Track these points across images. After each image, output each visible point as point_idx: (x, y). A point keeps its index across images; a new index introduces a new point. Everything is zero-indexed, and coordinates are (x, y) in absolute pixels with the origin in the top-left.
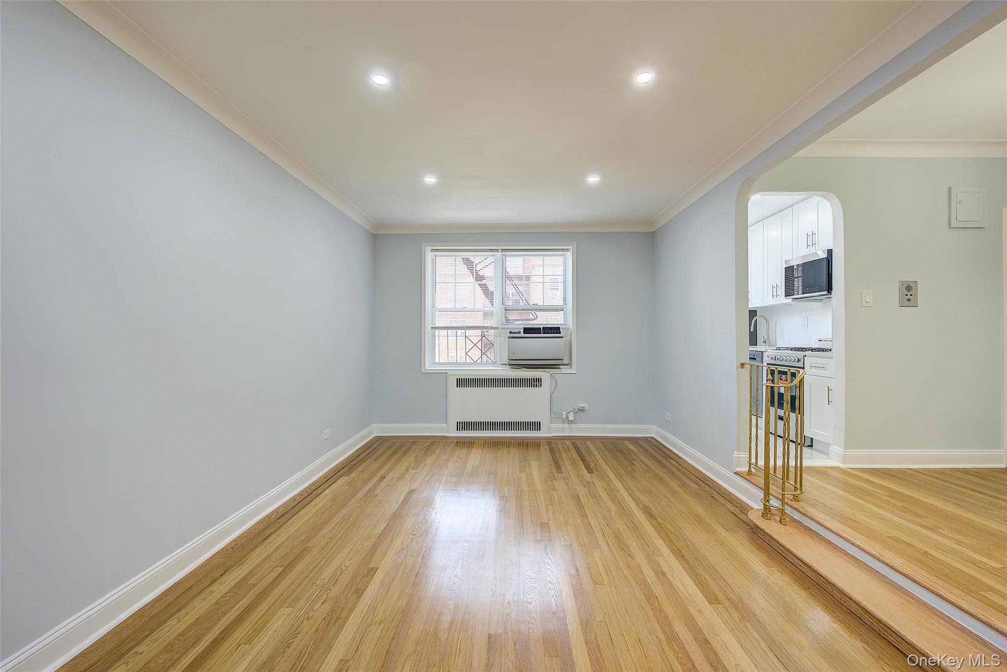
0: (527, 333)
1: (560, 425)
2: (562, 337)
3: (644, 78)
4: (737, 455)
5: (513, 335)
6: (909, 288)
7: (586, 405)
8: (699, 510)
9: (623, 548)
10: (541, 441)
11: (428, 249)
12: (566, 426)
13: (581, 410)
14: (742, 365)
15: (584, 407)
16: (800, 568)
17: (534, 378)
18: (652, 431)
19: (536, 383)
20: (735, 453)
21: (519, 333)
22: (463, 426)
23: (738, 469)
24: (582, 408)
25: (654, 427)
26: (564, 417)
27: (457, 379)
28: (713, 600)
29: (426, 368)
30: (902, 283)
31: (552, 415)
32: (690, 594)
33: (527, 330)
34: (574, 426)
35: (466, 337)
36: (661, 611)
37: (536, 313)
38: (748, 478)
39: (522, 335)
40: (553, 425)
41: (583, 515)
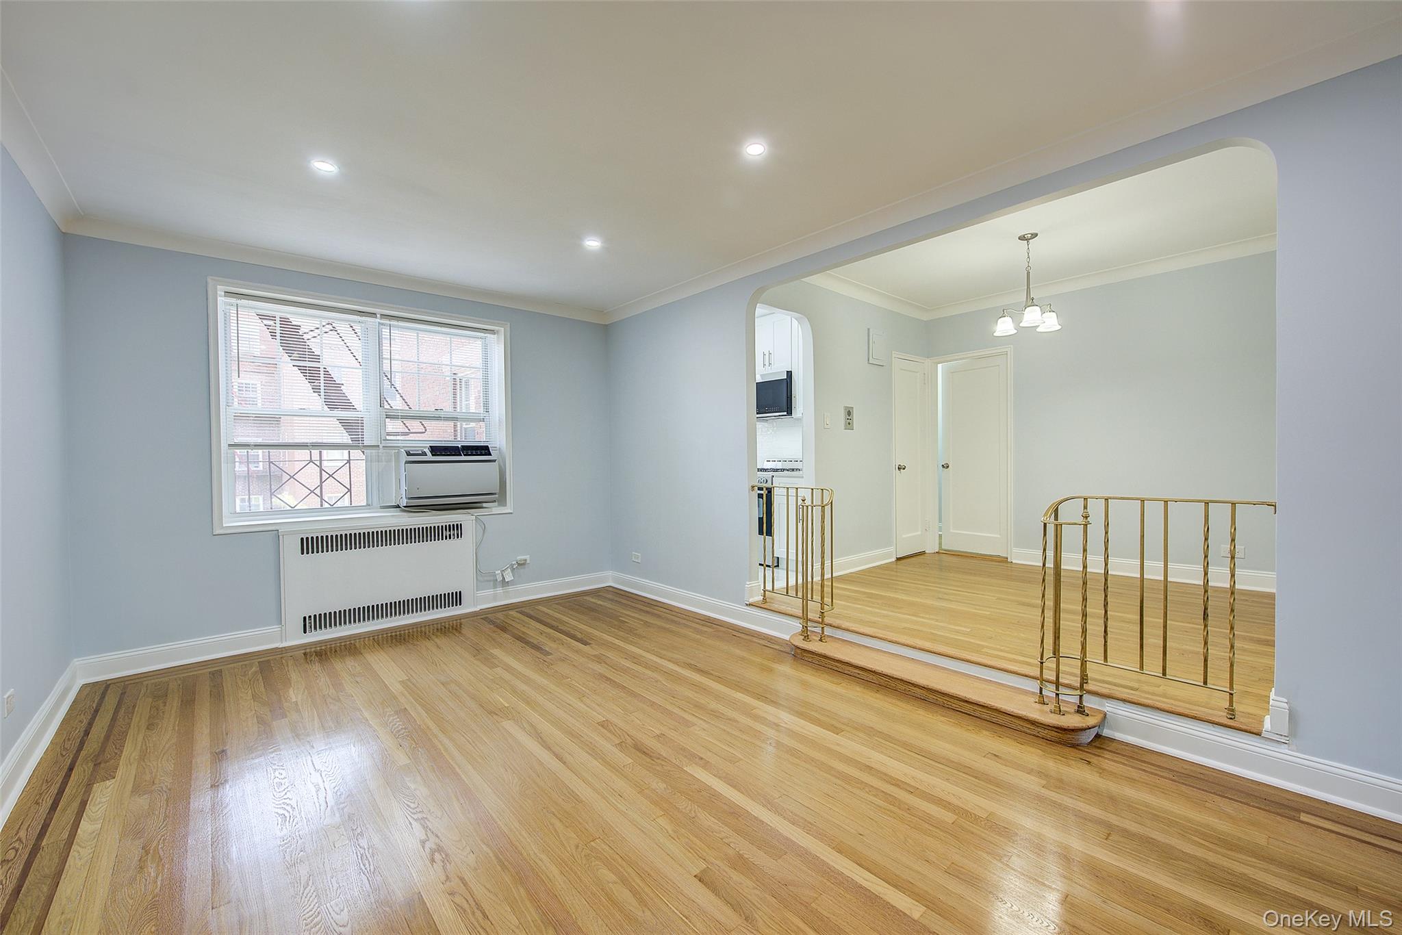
0: (438, 455)
1: (490, 592)
2: (494, 461)
3: (755, 149)
4: (750, 586)
5: (414, 457)
6: (849, 413)
7: (527, 557)
8: (738, 652)
9: (716, 715)
10: (462, 620)
11: (221, 290)
12: (500, 590)
13: (522, 564)
14: (753, 487)
15: (526, 560)
16: (858, 676)
17: (450, 525)
18: (608, 578)
19: (455, 530)
20: (748, 583)
21: (424, 454)
22: (312, 622)
23: (751, 600)
24: (523, 562)
25: (610, 573)
26: (500, 578)
27: (302, 539)
28: (837, 731)
29: (224, 525)
30: (846, 408)
31: (478, 578)
32: (813, 732)
33: (435, 450)
34: (510, 588)
35: (270, 462)
36: (813, 760)
37: (423, 423)
38: (765, 607)
39: (430, 457)
40: (481, 593)
41: (633, 694)
